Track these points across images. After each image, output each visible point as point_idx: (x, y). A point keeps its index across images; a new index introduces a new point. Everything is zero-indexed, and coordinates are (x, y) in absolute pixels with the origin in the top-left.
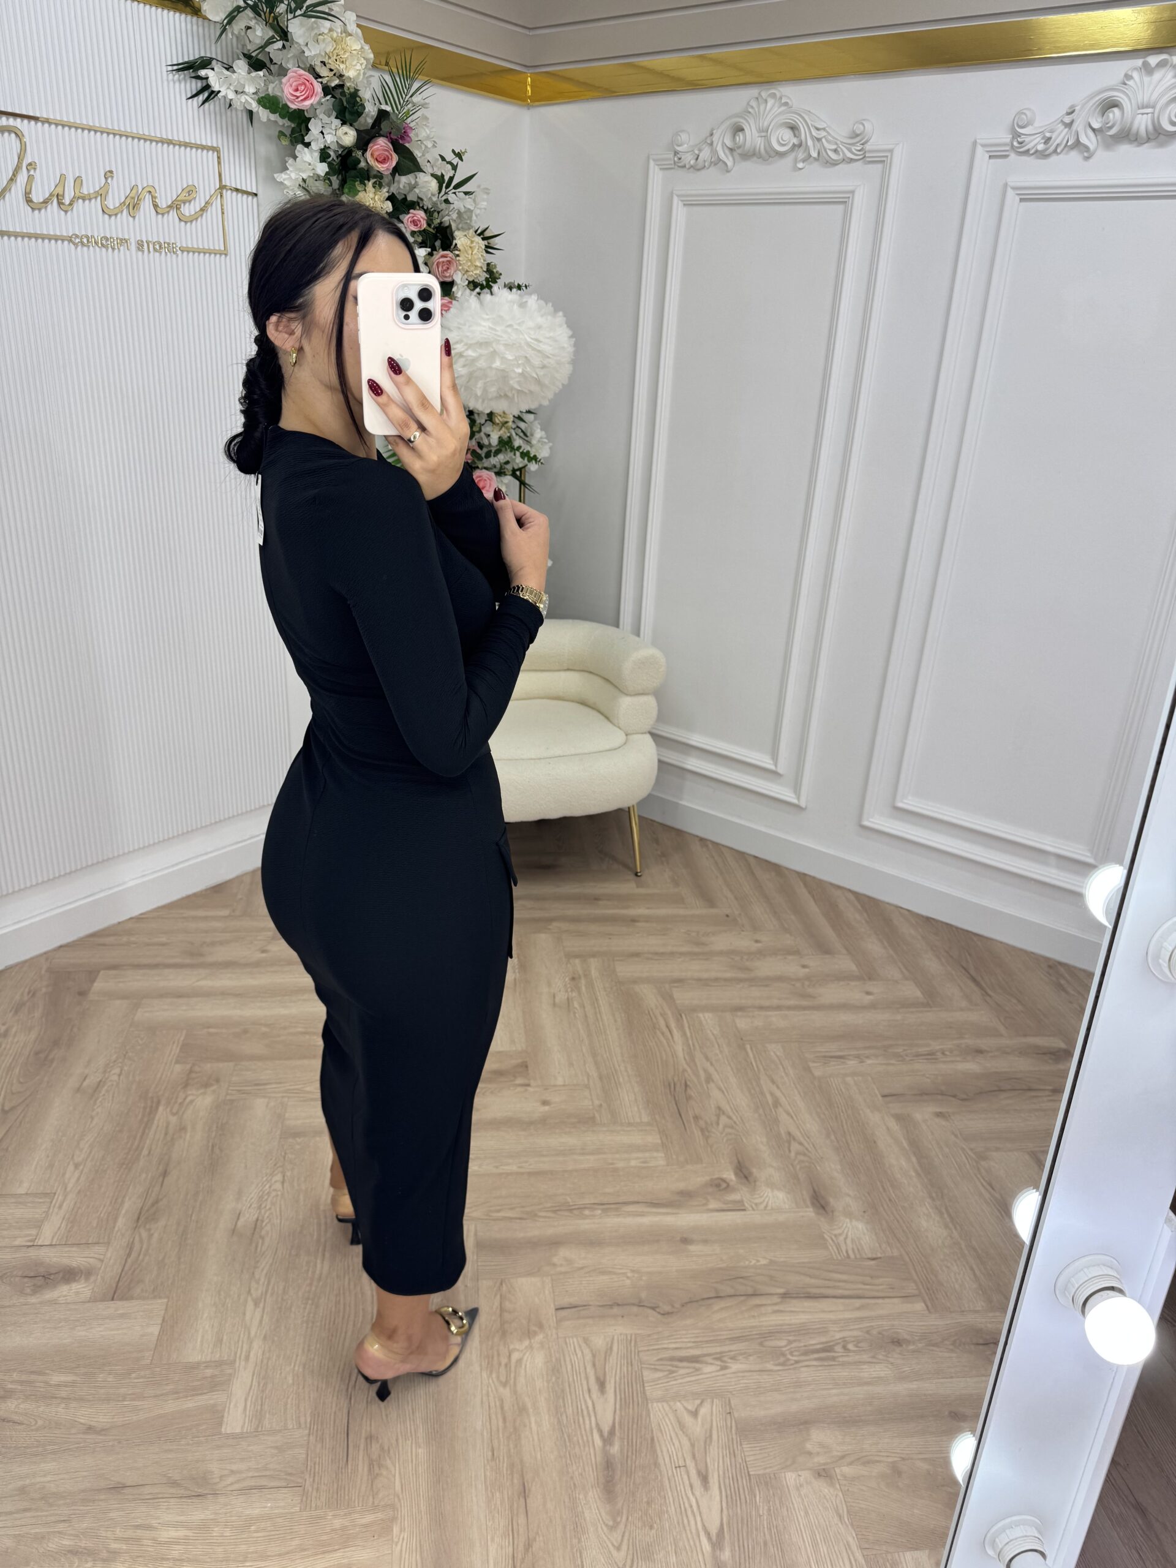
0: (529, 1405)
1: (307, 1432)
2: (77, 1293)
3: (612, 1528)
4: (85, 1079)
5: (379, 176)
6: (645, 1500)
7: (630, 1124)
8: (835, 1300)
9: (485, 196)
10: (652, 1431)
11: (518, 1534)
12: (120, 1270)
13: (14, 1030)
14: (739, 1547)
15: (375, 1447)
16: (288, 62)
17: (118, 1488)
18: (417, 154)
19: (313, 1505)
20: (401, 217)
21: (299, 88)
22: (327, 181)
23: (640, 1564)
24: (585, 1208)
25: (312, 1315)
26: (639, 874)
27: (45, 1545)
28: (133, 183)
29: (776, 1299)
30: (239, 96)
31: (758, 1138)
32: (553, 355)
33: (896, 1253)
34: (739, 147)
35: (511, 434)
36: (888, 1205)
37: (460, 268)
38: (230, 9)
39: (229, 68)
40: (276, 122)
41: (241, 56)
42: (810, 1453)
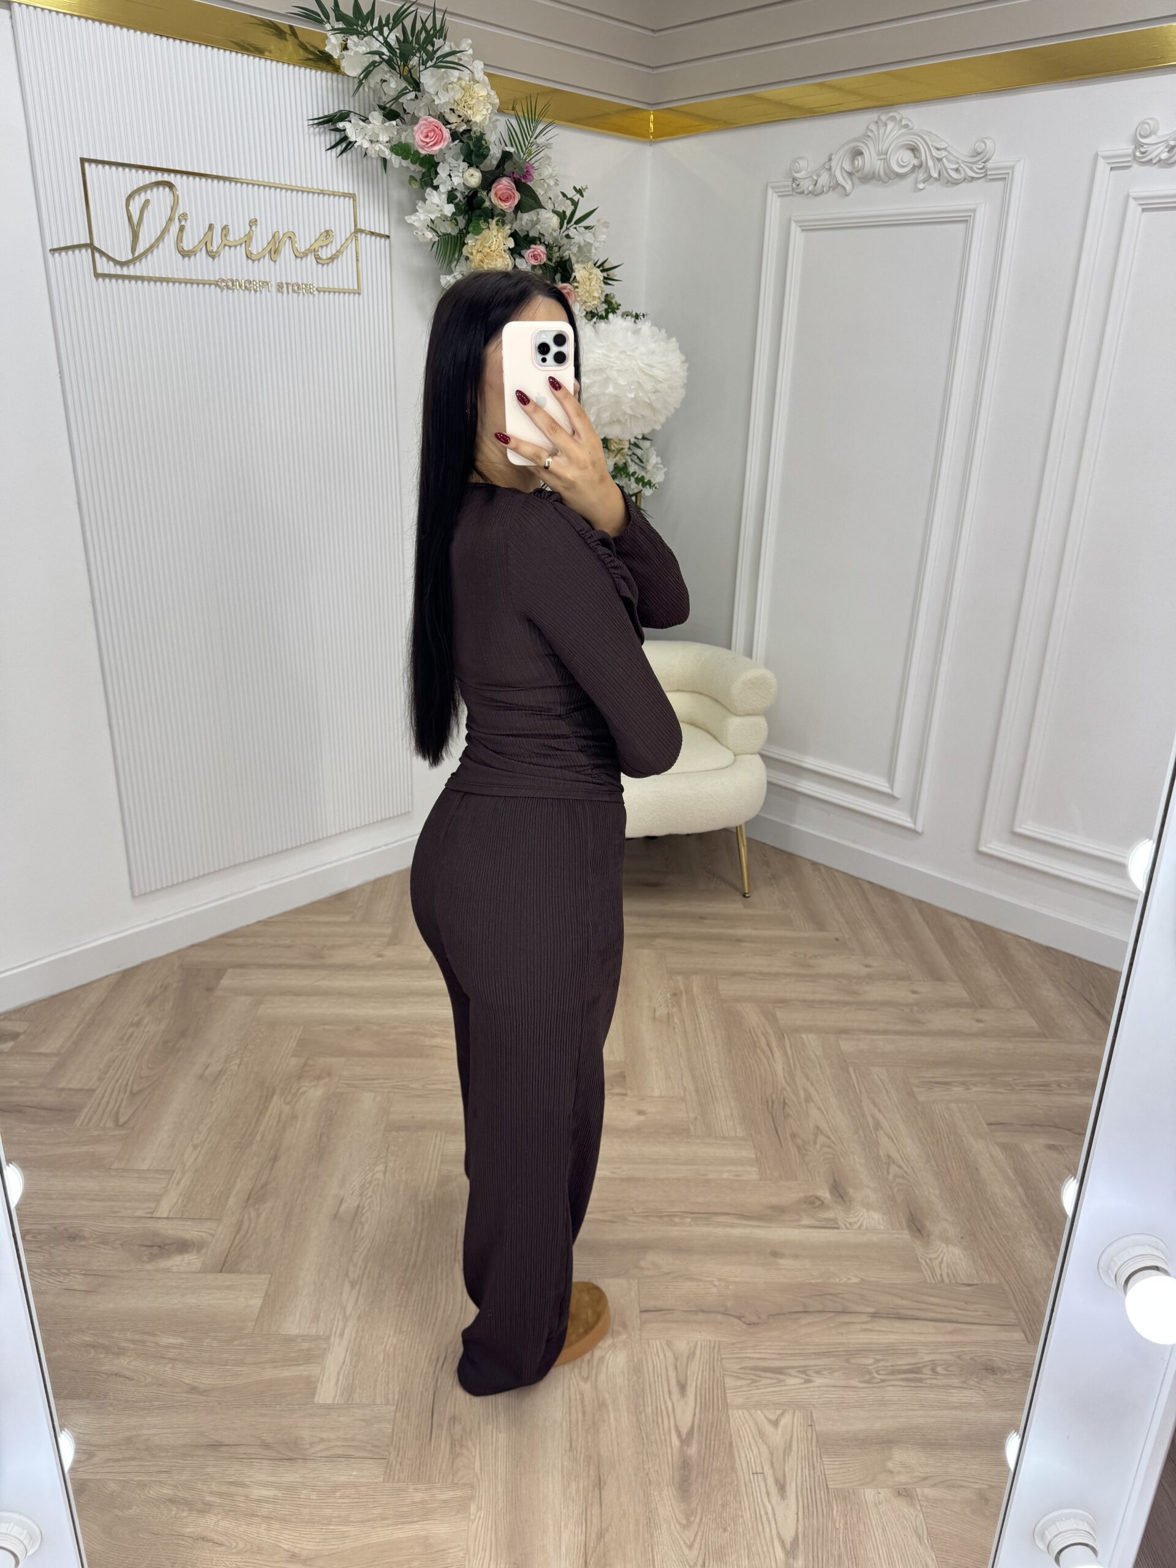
0: (609, 1401)
1: (394, 1408)
2: (189, 1264)
3: (686, 1527)
4: (207, 1067)
5: (503, 214)
6: (720, 1502)
7: (724, 1138)
8: (925, 1322)
9: (605, 230)
10: (731, 1436)
11: (591, 1524)
12: (229, 1246)
13: (146, 1021)
14: (813, 1557)
15: (458, 1428)
16: (420, 109)
17: (216, 1446)
18: (540, 192)
19: (396, 1478)
20: (523, 252)
21: (429, 134)
22: (454, 221)
23: (711, 1564)
24: (676, 1216)
25: (405, 1300)
26: (747, 895)
27: (147, 1493)
28: (275, 230)
29: (865, 1318)
30: (373, 145)
31: (857, 1159)
32: (666, 380)
33: (994, 1281)
34: (858, 171)
35: (627, 461)
36: (988, 1233)
37: (579, 299)
38: (366, 64)
39: (365, 120)
40: (408, 168)
41: (377, 108)
42: (891, 1472)
